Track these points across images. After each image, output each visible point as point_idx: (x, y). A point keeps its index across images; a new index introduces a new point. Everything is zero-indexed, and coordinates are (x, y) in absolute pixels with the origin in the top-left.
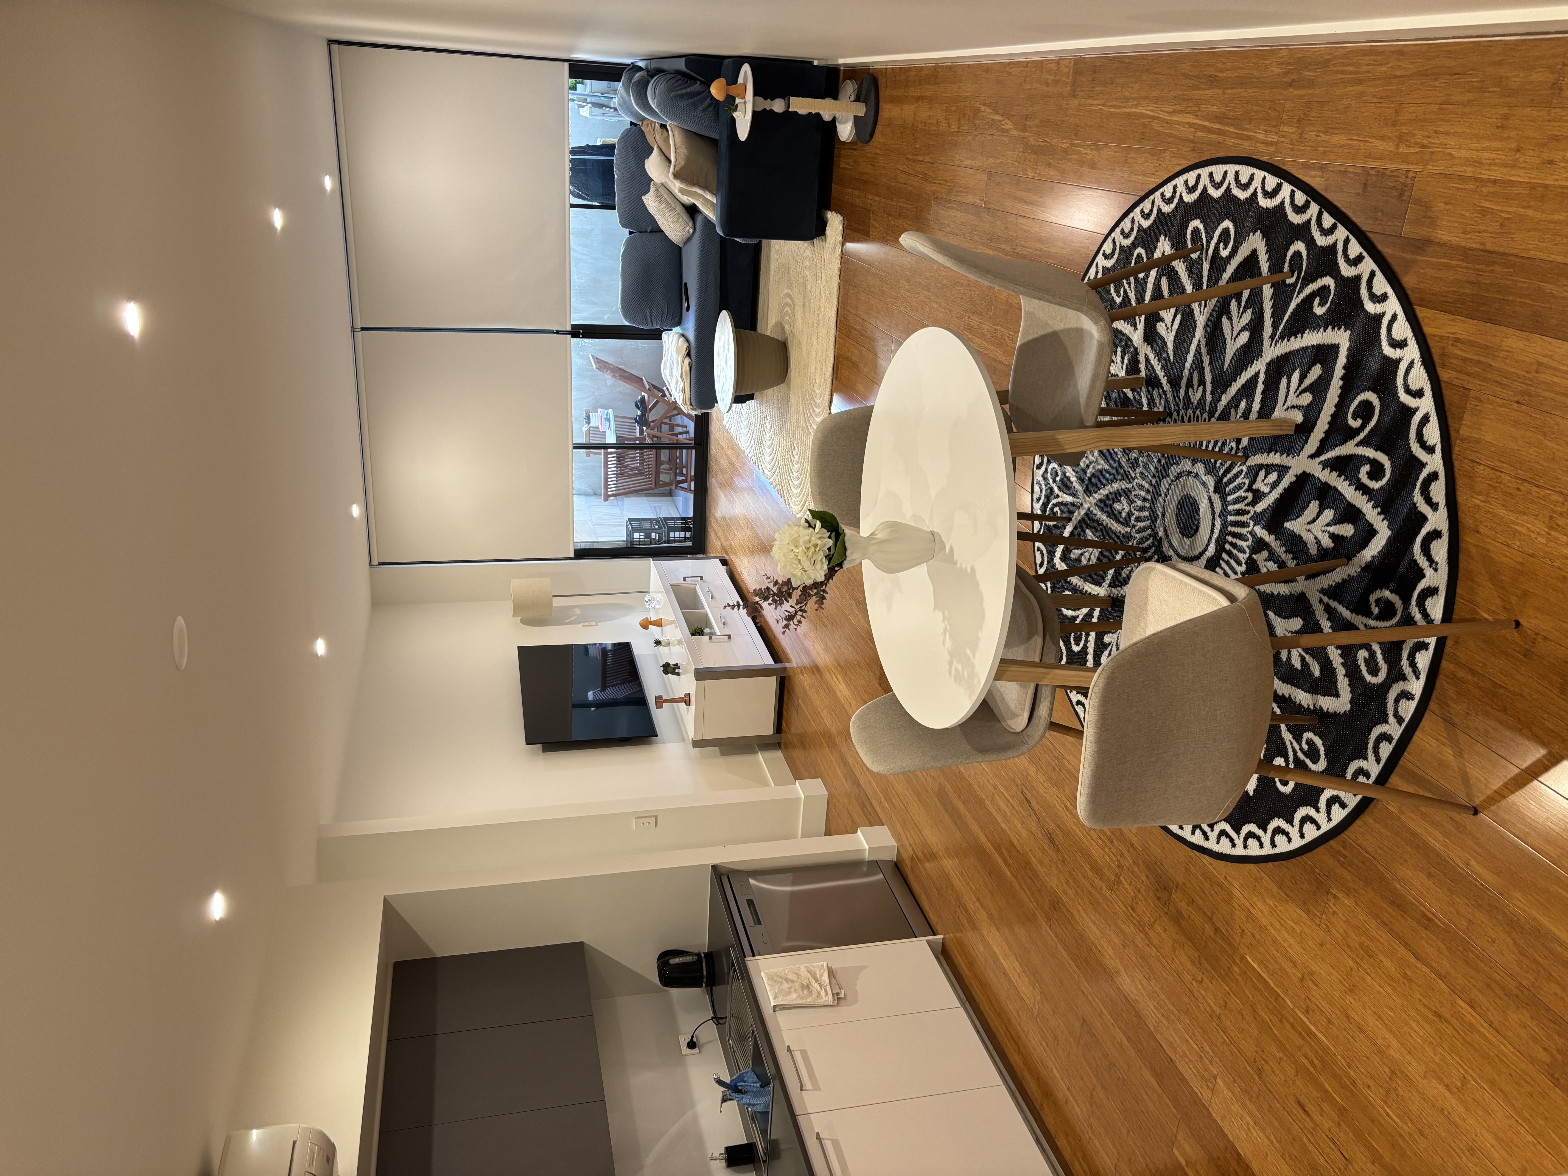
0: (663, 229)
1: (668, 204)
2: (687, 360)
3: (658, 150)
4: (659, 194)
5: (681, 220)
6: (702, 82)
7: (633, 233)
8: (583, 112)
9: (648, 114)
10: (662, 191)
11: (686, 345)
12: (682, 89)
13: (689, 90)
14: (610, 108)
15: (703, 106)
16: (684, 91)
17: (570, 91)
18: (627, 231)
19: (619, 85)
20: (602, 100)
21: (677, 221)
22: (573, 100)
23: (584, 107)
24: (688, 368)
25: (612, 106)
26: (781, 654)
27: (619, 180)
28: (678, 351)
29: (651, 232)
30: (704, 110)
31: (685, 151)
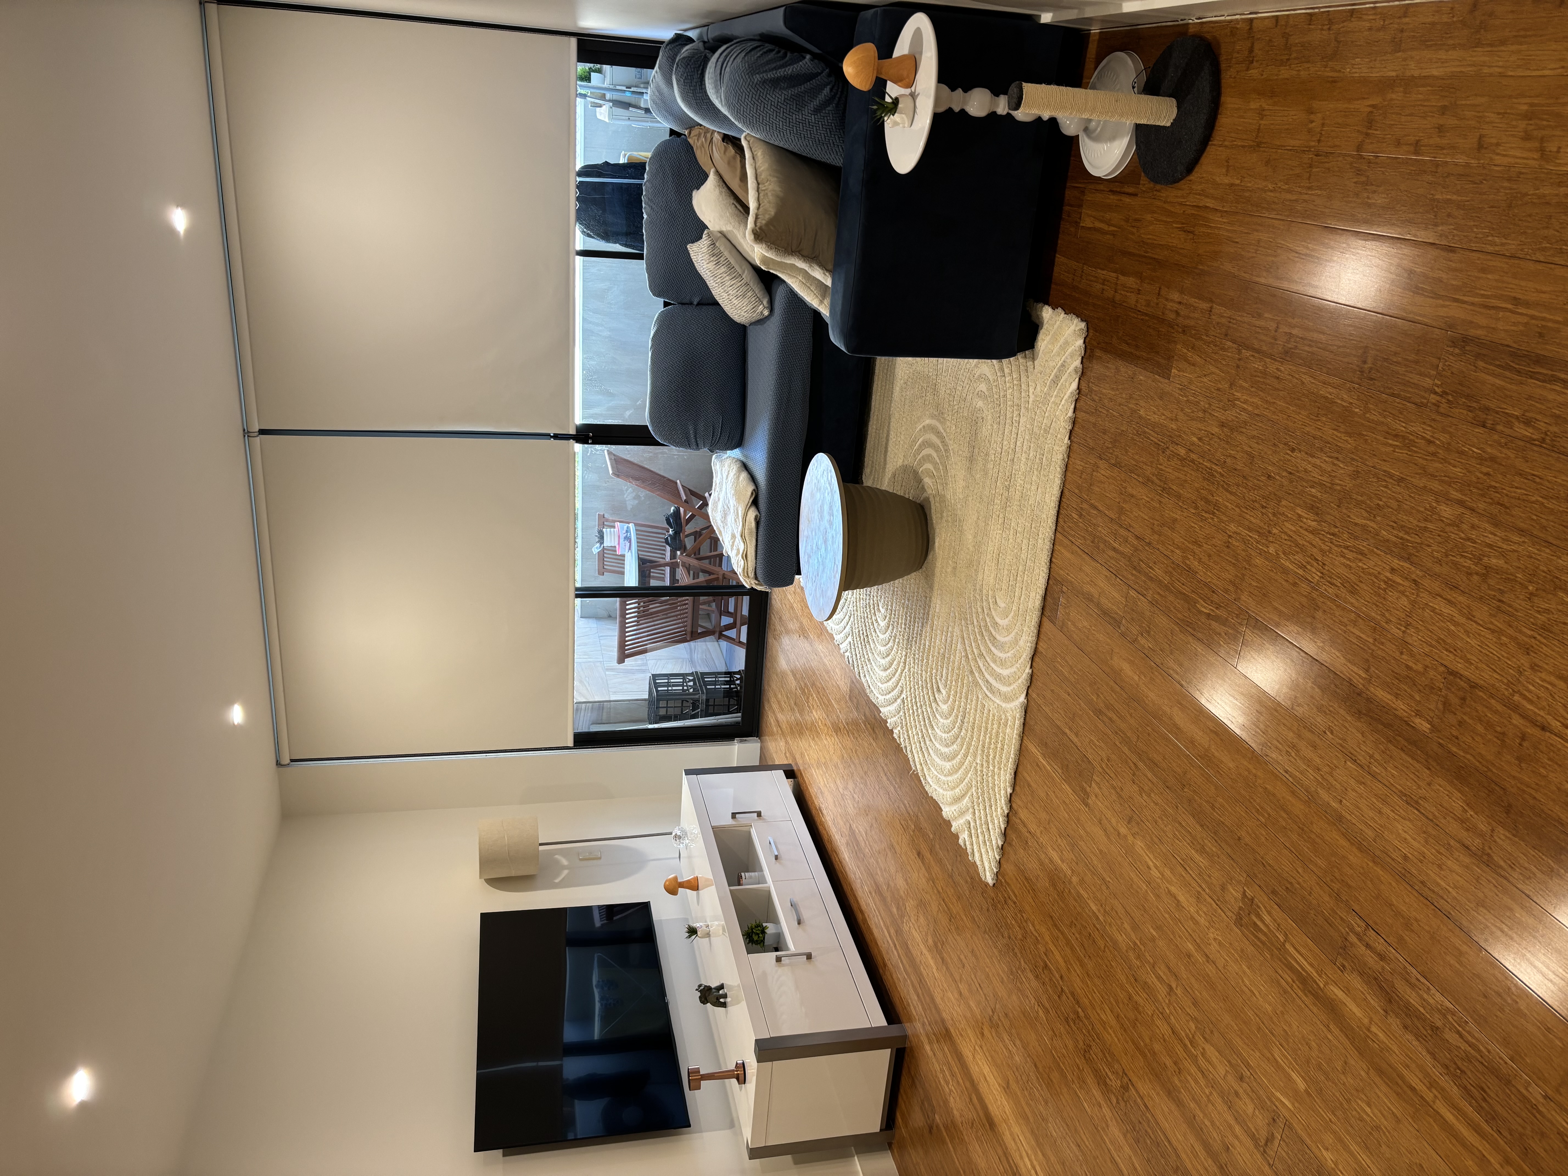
0: (720, 302)
1: (730, 267)
2: (752, 514)
3: (717, 178)
4: (716, 251)
5: (749, 294)
6: (815, 56)
7: (670, 304)
8: (601, 114)
9: (704, 116)
10: (721, 246)
11: (751, 488)
12: (775, 68)
13: (789, 70)
14: (639, 108)
15: (816, 102)
16: (781, 73)
17: (579, 83)
18: (661, 301)
19: (654, 74)
20: (628, 97)
21: (744, 296)
22: (584, 96)
23: (600, 106)
24: (753, 524)
25: (642, 106)
26: (899, 1008)
27: (651, 222)
28: (738, 494)
29: (699, 304)
30: (817, 111)
31: (778, 189)
